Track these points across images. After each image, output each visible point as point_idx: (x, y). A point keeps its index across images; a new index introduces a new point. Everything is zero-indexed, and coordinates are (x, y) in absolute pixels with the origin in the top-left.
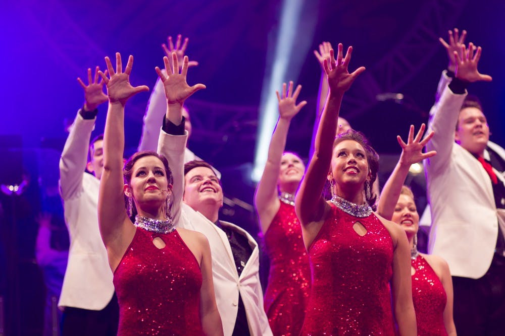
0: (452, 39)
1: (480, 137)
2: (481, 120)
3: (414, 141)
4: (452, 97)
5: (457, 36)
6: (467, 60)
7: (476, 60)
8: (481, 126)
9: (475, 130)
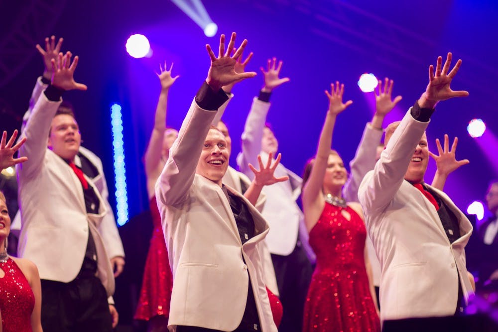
0: (48, 46)
1: (72, 145)
2: (74, 127)
3: (6, 147)
4: (47, 104)
5: (53, 44)
6: (64, 68)
7: (72, 69)
8: (73, 134)
9: (67, 138)
